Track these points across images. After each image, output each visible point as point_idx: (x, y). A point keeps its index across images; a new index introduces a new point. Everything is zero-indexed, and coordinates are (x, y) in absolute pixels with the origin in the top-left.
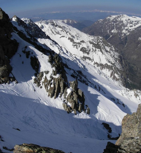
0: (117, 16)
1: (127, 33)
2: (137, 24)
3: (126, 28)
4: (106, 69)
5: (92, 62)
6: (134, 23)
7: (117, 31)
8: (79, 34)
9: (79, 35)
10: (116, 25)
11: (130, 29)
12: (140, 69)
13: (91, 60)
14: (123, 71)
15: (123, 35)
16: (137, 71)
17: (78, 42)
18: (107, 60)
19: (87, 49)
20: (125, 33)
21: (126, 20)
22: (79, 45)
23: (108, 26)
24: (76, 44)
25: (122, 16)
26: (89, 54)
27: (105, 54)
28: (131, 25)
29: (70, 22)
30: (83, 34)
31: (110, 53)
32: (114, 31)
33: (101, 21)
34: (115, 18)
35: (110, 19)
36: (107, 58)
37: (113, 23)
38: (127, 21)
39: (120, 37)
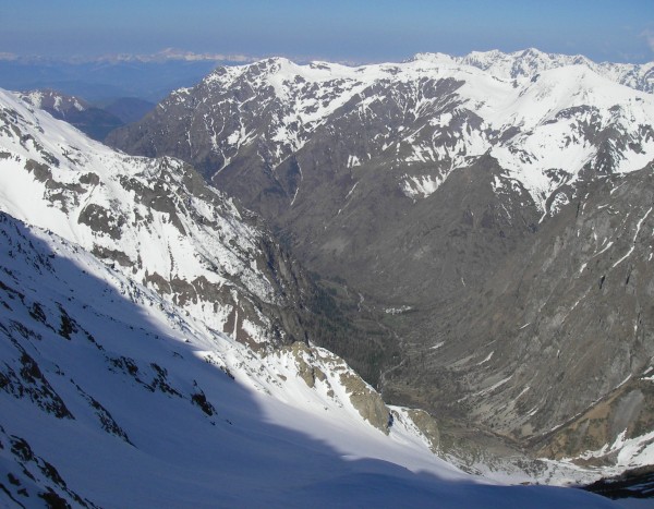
0: (249, 66)
1: (297, 142)
2: (334, 97)
3: (288, 119)
4: (200, 303)
5: (135, 271)
6: (320, 93)
7: (250, 136)
8: (80, 147)
9: (79, 155)
10: (245, 107)
11: (305, 123)
12: (365, 296)
13: (132, 264)
14: (285, 309)
15: (278, 152)
16: (355, 307)
17: (70, 182)
18: (204, 259)
19: (109, 214)
20: (287, 142)
21: (285, 83)
22: (75, 197)
23: (212, 115)
24: (60, 190)
25: (269, 67)
26: (119, 238)
27: (191, 234)
28: (310, 102)
29: (57, 103)
30: (96, 151)
31: (215, 229)
32: (240, 137)
33: (184, 95)
34: (242, 77)
35: (220, 83)
36: (201, 250)
37: (231, 101)
38: (291, 89)
39: (266, 163)
